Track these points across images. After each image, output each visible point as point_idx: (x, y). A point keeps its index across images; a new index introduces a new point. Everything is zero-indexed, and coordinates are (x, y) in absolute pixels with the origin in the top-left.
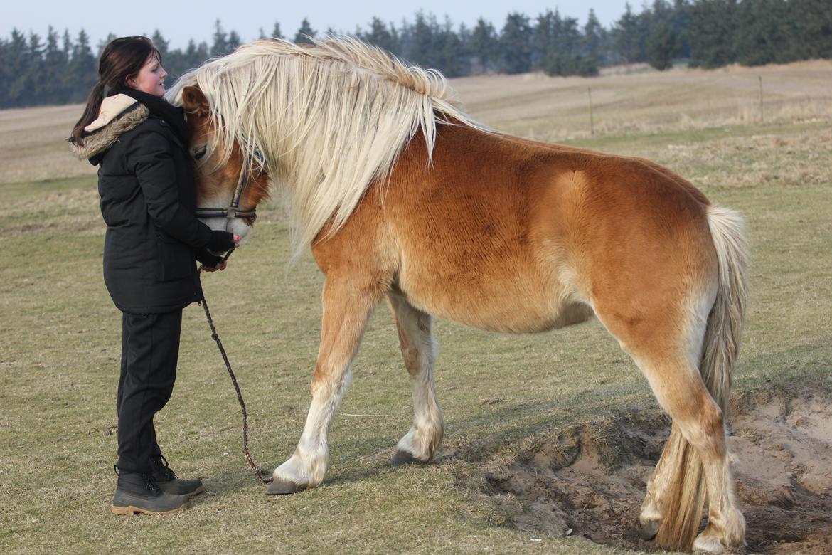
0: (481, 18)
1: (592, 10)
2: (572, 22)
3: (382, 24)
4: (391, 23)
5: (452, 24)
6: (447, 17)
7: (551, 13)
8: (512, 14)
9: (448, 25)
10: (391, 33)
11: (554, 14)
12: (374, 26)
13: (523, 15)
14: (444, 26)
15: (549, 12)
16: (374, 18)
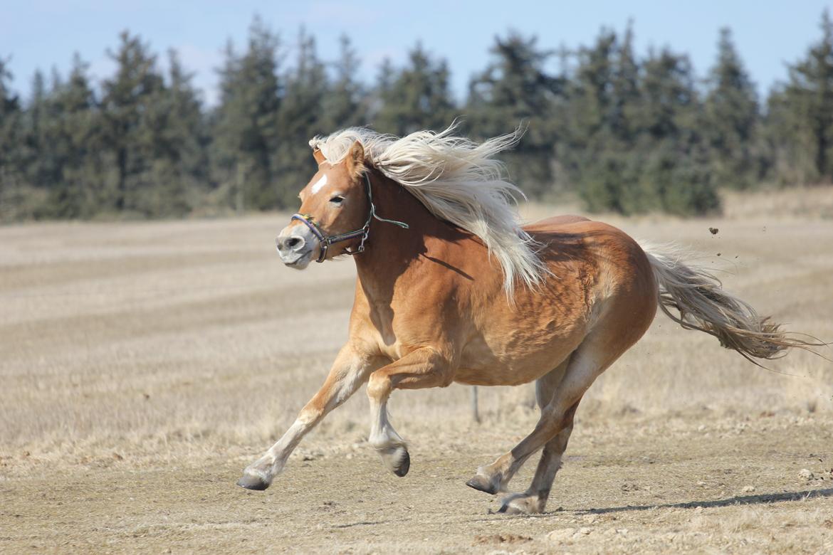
0: (419, 44)
1: (725, 32)
2: (669, 64)
3: (148, 54)
4: (172, 53)
5: (358, 62)
6: (345, 41)
7: (613, 38)
8: (505, 37)
9: (349, 63)
10: (168, 81)
11: (621, 40)
12: (123, 59)
13: (534, 40)
14: (336, 65)
15: (607, 35)
16: (124, 36)
